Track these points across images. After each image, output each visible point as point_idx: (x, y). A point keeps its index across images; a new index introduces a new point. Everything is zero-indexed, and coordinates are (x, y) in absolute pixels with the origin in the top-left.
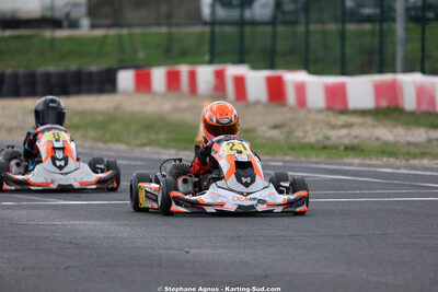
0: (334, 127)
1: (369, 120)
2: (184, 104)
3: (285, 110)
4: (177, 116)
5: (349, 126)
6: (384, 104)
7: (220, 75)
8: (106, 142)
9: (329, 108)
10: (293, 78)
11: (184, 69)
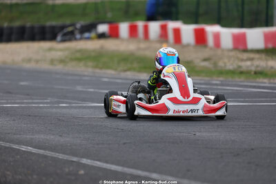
0: (242, 60)
1: (263, 56)
2: (143, 45)
3: (207, 50)
4: (141, 53)
5: (252, 59)
6: (270, 46)
7: (164, 28)
8: (101, 68)
9: (235, 48)
10: (211, 29)
11: (140, 24)
